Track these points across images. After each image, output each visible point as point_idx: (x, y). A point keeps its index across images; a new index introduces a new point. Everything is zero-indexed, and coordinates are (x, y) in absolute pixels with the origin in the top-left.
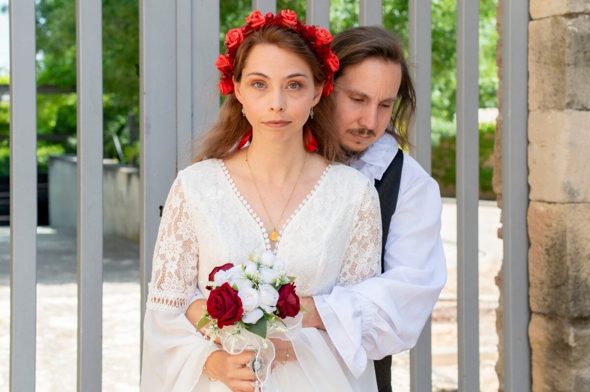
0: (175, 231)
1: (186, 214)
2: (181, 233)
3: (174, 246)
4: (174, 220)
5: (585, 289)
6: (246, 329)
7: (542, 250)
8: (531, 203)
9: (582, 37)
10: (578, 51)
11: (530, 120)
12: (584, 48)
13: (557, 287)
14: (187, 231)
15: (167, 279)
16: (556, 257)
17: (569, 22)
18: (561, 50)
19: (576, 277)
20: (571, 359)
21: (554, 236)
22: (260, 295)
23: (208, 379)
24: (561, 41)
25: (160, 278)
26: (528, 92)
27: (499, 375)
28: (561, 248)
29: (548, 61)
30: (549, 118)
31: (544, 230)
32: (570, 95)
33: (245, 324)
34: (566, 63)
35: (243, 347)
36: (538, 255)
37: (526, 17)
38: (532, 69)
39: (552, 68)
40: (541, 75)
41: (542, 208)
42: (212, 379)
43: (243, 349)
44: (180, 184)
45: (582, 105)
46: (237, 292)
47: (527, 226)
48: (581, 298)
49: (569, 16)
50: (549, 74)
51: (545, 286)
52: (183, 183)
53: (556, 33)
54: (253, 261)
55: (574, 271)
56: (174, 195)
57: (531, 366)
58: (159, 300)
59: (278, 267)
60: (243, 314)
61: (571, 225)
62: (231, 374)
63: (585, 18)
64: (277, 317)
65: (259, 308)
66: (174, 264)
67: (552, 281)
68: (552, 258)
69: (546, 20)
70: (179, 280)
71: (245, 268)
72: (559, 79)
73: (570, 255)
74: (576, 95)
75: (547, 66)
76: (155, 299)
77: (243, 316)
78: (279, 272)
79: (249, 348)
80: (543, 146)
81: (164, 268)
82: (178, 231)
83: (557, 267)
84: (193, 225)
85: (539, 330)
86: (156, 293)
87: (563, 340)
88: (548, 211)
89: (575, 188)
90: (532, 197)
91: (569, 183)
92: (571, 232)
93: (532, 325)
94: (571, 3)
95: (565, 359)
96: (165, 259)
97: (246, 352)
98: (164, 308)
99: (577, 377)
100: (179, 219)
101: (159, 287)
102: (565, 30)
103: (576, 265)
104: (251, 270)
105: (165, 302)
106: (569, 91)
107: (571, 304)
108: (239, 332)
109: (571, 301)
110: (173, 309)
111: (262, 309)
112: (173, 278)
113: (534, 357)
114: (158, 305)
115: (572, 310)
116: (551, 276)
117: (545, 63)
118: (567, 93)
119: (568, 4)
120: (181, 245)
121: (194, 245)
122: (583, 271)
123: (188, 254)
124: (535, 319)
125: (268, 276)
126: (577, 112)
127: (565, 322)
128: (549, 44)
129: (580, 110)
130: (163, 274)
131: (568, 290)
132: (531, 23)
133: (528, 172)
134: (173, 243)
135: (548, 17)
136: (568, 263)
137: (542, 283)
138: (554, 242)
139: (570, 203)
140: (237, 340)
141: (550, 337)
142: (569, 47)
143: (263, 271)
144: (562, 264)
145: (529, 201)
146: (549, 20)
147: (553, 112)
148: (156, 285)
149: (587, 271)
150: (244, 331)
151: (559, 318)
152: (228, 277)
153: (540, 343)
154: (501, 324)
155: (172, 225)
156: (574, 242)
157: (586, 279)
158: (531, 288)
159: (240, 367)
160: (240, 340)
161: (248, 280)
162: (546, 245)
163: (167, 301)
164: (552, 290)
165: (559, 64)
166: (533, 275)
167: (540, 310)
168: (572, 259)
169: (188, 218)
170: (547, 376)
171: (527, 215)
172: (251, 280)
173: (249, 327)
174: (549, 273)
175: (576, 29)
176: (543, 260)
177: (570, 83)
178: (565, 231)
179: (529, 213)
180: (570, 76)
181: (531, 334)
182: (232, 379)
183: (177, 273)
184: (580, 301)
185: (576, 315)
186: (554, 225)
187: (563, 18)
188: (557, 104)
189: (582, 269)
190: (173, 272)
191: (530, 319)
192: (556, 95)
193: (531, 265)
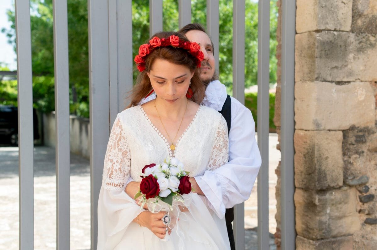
0: (118, 146)
1: (124, 137)
2: (121, 147)
3: (118, 155)
4: (117, 141)
5: (324, 175)
6: (162, 200)
7: (302, 155)
8: (296, 131)
9: (324, 43)
10: (322, 50)
11: (296, 87)
12: (325, 49)
13: (310, 174)
14: (124, 146)
15: (114, 172)
16: (309, 158)
17: (317, 35)
18: (313, 49)
19: (319, 169)
20: (317, 212)
21: (308, 148)
22: (169, 181)
23: (140, 226)
24: (313, 45)
25: (110, 172)
26: (294, 72)
27: (277, 221)
28: (312, 154)
29: (306, 56)
30: (306, 86)
31: (303, 145)
32: (317, 74)
33: (161, 197)
34: (316, 56)
35: (159, 209)
36: (299, 158)
37: (294, 32)
38: (297, 60)
39: (308, 59)
40: (302, 63)
41: (302, 133)
42: (142, 226)
43: (159, 211)
44: (119, 121)
45: (324, 79)
46: (157, 180)
47: (294, 143)
48: (322, 180)
49: (318, 31)
50: (306, 63)
51: (303, 174)
52: (121, 120)
53: (310, 41)
54: (166, 163)
55: (318, 166)
56: (116, 127)
57: (295, 215)
58: (110, 184)
59: (180, 167)
60: (160, 192)
61: (317, 142)
62: (152, 224)
63: (325, 32)
64: (179, 194)
65: (169, 189)
66: (118, 165)
67: (307, 171)
68: (307, 159)
69: (305, 34)
70: (121, 173)
71: (162, 166)
72: (311, 65)
73: (317, 157)
74: (320, 73)
75: (305, 58)
76: (108, 184)
77: (160, 193)
78: (180, 169)
79: (163, 210)
80: (302, 101)
81: (113, 167)
82: (120, 146)
83: (310, 164)
84: (127, 143)
85: (300, 196)
86: (108, 180)
87: (312, 202)
88: (305, 135)
89: (319, 122)
90: (296, 127)
91: (316, 120)
92: (317, 146)
93: (296, 194)
94: (318, 24)
95: (313, 211)
96: (113, 162)
97: (161, 212)
98: (113, 188)
99: (319, 221)
100: (119, 140)
101: (110, 177)
102: (315, 39)
103: (319, 163)
104: (165, 167)
105: (113, 185)
106: (317, 71)
107: (317, 183)
108: (157, 201)
109: (317, 182)
110: (118, 189)
111: (170, 190)
112: (118, 172)
113: (297, 211)
114: (110, 187)
115: (317, 186)
116: (306, 169)
117: (304, 57)
118: (316, 73)
119: (317, 25)
120: (121, 154)
121: (129, 153)
122: (323, 166)
123: (126, 159)
124: (298, 191)
125: (174, 172)
126: (321, 83)
127: (313, 192)
128: (306, 47)
129: (323, 81)
130: (112, 170)
131: (315, 175)
132: (297, 35)
133: (294, 114)
134: (117, 153)
135: (306, 32)
136: (316, 162)
137: (302, 172)
138: (308, 151)
139: (317, 130)
140: (156, 206)
141: (305, 200)
142: (317, 48)
143: (171, 168)
144: (312, 162)
145: (295, 129)
146: (306, 34)
147: (308, 82)
148: (108, 176)
149: (325, 165)
150: (160, 201)
151: (311, 190)
152: (152, 171)
153: (300, 203)
154: (278, 194)
155: (116, 143)
156: (319, 151)
157: (325, 170)
158: (295, 175)
159: (158, 220)
160: (157, 205)
161: (163, 173)
162: (304, 153)
163: (115, 184)
164: (307, 176)
165: (312, 57)
166: (297, 168)
167: (300, 187)
168: (317, 160)
169: (124, 139)
170: (303, 220)
171: (293, 137)
172: (165, 173)
173: (163, 199)
174: (305, 167)
175: (321, 39)
176: (302, 160)
177: (318, 67)
178: (314, 145)
179: (295, 136)
180: (317, 63)
181: (295, 199)
182: (153, 226)
183: (120, 169)
184: (321, 181)
185: (319, 189)
186: (308, 142)
187: (314, 33)
188: (310, 78)
189: (323, 165)
190: (117, 169)
191: (295, 191)
192: (310, 73)
193: (296, 163)
